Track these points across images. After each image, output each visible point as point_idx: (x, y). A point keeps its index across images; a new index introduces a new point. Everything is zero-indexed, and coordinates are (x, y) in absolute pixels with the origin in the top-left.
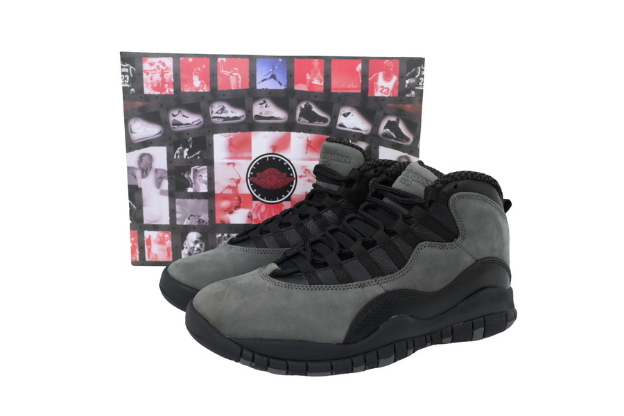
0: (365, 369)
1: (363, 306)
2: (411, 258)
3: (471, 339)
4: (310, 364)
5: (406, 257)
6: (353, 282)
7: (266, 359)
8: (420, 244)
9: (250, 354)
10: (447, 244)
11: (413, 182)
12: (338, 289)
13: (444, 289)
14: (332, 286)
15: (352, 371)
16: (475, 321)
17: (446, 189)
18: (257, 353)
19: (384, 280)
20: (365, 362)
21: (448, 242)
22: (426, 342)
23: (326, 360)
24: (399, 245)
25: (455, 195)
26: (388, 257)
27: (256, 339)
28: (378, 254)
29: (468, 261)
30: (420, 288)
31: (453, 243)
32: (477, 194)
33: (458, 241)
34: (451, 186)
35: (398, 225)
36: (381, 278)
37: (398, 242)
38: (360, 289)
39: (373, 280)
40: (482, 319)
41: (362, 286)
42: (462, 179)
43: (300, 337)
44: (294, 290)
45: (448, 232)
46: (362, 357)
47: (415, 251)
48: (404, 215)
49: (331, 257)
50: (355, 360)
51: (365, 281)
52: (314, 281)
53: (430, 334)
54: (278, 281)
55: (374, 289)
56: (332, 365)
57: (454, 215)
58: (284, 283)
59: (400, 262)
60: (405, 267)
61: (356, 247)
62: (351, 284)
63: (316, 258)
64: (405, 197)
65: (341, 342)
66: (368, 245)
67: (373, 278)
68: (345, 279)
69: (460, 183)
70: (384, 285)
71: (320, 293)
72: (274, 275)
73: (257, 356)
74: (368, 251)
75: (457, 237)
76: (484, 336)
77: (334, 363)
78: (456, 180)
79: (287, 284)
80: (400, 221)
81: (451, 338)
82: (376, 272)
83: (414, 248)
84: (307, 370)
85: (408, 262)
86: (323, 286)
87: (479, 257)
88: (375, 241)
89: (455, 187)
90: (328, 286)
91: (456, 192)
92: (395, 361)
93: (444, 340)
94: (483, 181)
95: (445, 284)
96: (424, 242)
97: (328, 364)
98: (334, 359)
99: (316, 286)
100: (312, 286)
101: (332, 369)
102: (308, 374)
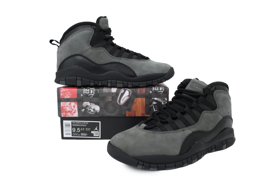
0: (188, 165)
1: (185, 139)
2: (200, 117)
3: (222, 149)
4: (167, 165)
5: (198, 118)
6: (179, 129)
7: (149, 165)
8: (203, 112)
9: (142, 163)
10: (213, 111)
11: (196, 87)
12: (174, 132)
13: (213, 129)
14: (171, 131)
15: (183, 166)
16: (223, 142)
17: (212, 89)
18: (145, 162)
19: (191, 128)
20: (188, 162)
21: (213, 110)
22: (207, 152)
23: (172, 163)
24: (195, 113)
25: (215, 92)
26: (191, 118)
27: (144, 156)
28: (187, 117)
29: (221, 118)
30: (205, 130)
31: (215, 111)
32: (223, 91)
33: (217, 110)
34: (213, 88)
35: (194, 104)
36: (190, 127)
37: (194, 111)
38: (183, 132)
39: (187, 128)
40: (225, 141)
41: (183, 131)
42: (217, 85)
43: (162, 154)
44: (156, 134)
45: (213, 107)
46: (186, 160)
47: (201, 115)
48: (195, 100)
49: (169, 119)
50: (183, 161)
51: (184, 128)
52: (163, 130)
53: (208, 149)
54: (148, 131)
55: (188, 131)
56: (175, 165)
57: (215, 99)
58: (151, 131)
59: (196, 120)
60: (198, 122)
61: (178, 114)
62: (179, 130)
63: (162, 120)
64: (193, 93)
65: (178, 154)
66: (183, 113)
67: (187, 127)
68: (176, 128)
69: (217, 86)
70: (192, 129)
71: (167, 134)
72: (145, 128)
73: (145, 164)
74: (184, 116)
75: (216, 108)
76: (226, 148)
77: (176, 163)
78: (215, 85)
79: (153, 132)
80: (194, 103)
81: (215, 150)
82: (187, 124)
83: (201, 114)
84: (166, 168)
85: (200, 119)
86: (168, 131)
87: (224, 116)
88: (185, 112)
89: (215, 88)
90: (170, 131)
91: (215, 90)
92: (198, 161)
93: (213, 151)
94: (224, 85)
95: (213, 128)
96: (204, 111)
97: (174, 164)
98: (175, 162)
99: (165, 132)
100: (163, 132)
101: (175, 166)
102: (166, 169)
